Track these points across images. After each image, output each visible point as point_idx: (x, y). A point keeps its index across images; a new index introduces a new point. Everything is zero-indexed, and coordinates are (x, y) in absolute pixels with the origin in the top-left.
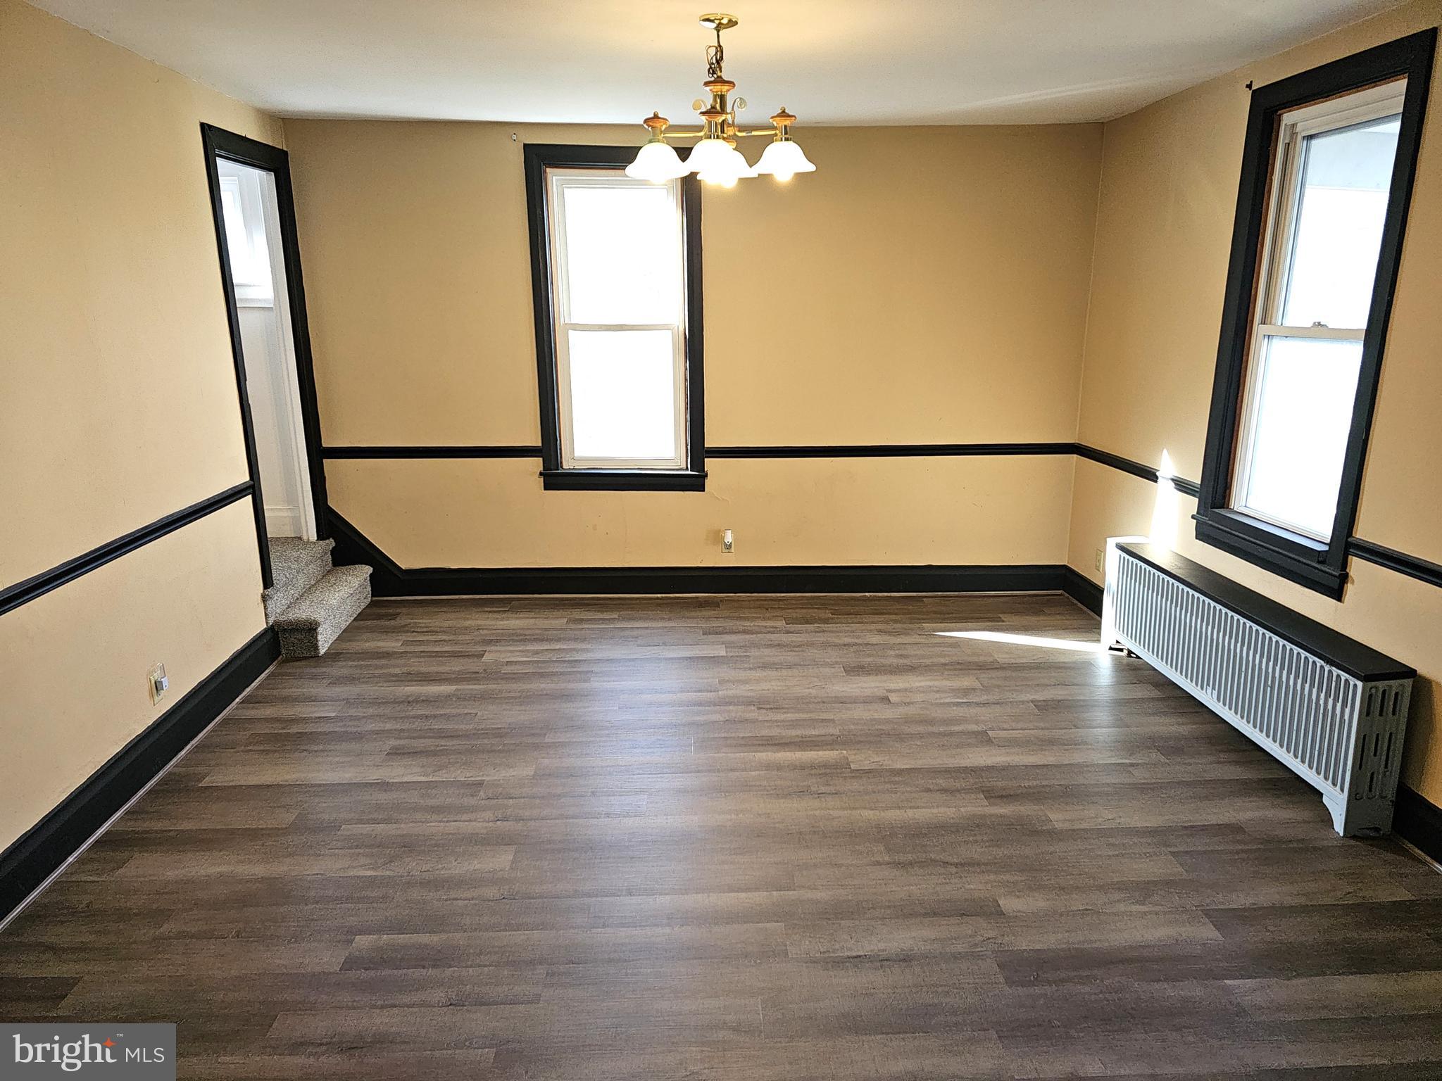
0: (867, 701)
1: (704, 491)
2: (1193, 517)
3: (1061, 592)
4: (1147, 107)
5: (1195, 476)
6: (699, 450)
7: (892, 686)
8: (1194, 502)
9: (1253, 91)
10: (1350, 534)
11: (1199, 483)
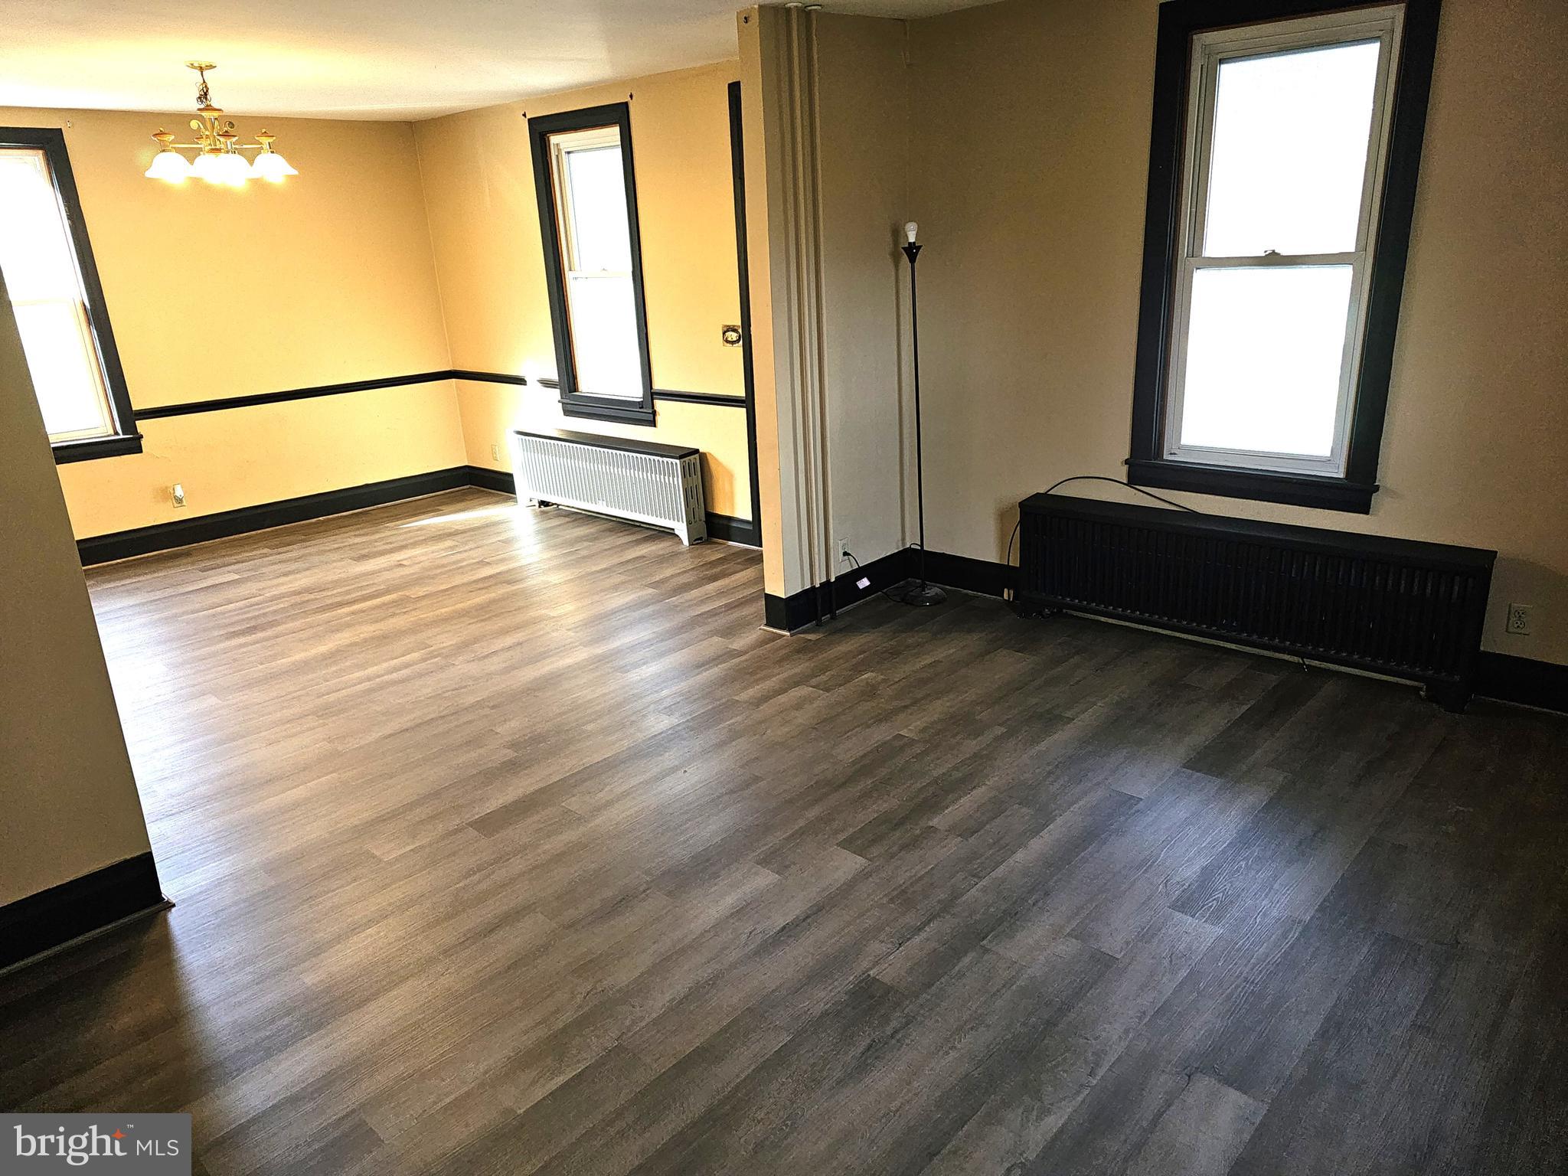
0: (389, 569)
1: (141, 452)
2: (559, 402)
3: (468, 486)
4: (453, 115)
5: (553, 375)
6: (128, 416)
7: (401, 558)
8: (557, 391)
9: (529, 120)
10: (651, 388)
11: (557, 378)
